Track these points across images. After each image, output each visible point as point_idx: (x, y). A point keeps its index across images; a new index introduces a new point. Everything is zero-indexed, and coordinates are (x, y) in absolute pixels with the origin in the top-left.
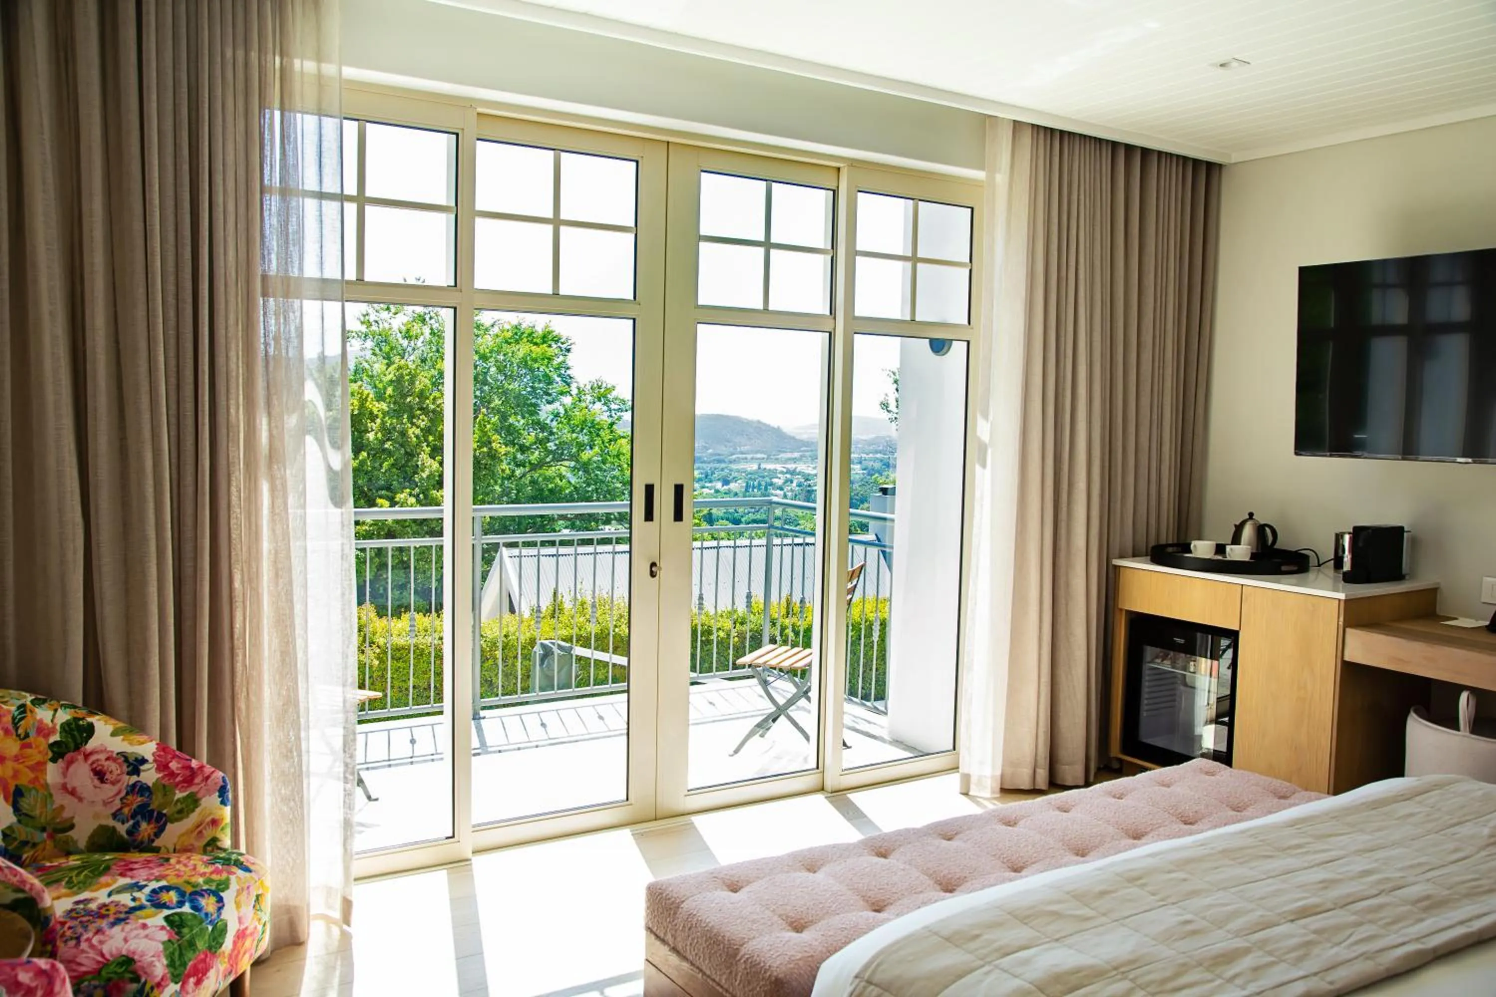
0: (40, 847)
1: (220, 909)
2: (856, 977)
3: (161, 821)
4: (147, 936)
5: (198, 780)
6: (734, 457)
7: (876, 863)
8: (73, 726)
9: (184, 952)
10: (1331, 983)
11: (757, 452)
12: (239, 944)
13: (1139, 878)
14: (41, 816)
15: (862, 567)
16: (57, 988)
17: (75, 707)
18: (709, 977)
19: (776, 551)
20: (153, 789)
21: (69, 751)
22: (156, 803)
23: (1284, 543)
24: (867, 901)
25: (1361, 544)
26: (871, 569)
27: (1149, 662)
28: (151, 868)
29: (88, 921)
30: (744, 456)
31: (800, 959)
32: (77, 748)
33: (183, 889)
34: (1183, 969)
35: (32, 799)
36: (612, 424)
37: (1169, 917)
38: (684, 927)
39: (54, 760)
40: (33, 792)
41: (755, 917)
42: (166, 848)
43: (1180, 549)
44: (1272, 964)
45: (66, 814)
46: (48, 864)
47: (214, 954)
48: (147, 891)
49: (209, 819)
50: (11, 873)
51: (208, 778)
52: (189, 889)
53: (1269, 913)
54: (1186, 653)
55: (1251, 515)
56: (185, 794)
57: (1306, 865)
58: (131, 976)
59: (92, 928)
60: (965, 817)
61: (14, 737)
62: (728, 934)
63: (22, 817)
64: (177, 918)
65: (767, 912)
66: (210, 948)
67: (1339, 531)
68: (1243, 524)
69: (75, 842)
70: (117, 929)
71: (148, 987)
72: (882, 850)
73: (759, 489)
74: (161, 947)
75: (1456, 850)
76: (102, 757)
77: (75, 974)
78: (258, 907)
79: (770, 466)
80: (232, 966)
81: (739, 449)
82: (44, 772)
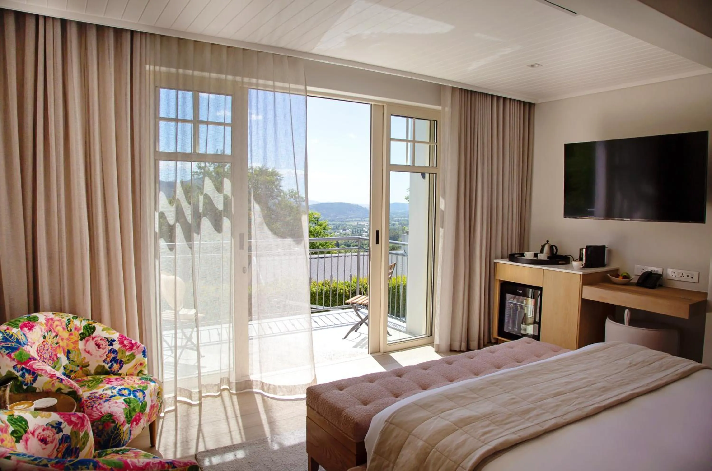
0: (77, 373)
1: (144, 397)
2: (386, 421)
3: (121, 364)
4: (117, 406)
5: (134, 348)
6: (348, 220)
7: (397, 379)
8: (88, 327)
9: (131, 412)
10: (565, 419)
11: (357, 218)
12: (152, 410)
13: (495, 383)
14: (77, 361)
15: (395, 264)
16: (85, 423)
17: (88, 320)
18: (331, 422)
19: (361, 258)
20: (118, 351)
21: (87, 337)
22: (119, 357)
23: (560, 252)
24: (392, 394)
25: (589, 253)
26: (399, 264)
27: (508, 300)
28: (118, 381)
29: (96, 400)
30: (352, 219)
31: (365, 415)
32: (89, 335)
33: (130, 389)
34: (511, 416)
35: (74, 355)
36: (298, 207)
37: (507, 397)
38: (321, 403)
39: (81, 340)
40: (74, 352)
41: (348, 399)
42: (124, 374)
43: (520, 255)
44: (544, 413)
45: (86, 360)
46: (80, 379)
47: (142, 414)
48: (117, 389)
49: (139, 363)
50: (67, 382)
51: (138, 347)
52: (132, 389)
53: (544, 395)
54: (523, 296)
55: (548, 242)
56: (130, 353)
57: (560, 376)
58: (112, 421)
59: (97, 403)
60: (432, 361)
61: (67, 331)
62: (338, 406)
63: (71, 361)
64: (128, 400)
65: (353, 398)
66: (141, 411)
67: (581, 247)
68: (545, 245)
69: (90, 371)
70: (106, 403)
71: (118, 425)
72: (399, 374)
73: (358, 232)
74: (123, 411)
75: (617, 369)
76: (99, 339)
77: (92, 419)
78: (158, 396)
79: (362, 223)
80: (149, 418)
81: (349, 216)
82: (78, 344)
